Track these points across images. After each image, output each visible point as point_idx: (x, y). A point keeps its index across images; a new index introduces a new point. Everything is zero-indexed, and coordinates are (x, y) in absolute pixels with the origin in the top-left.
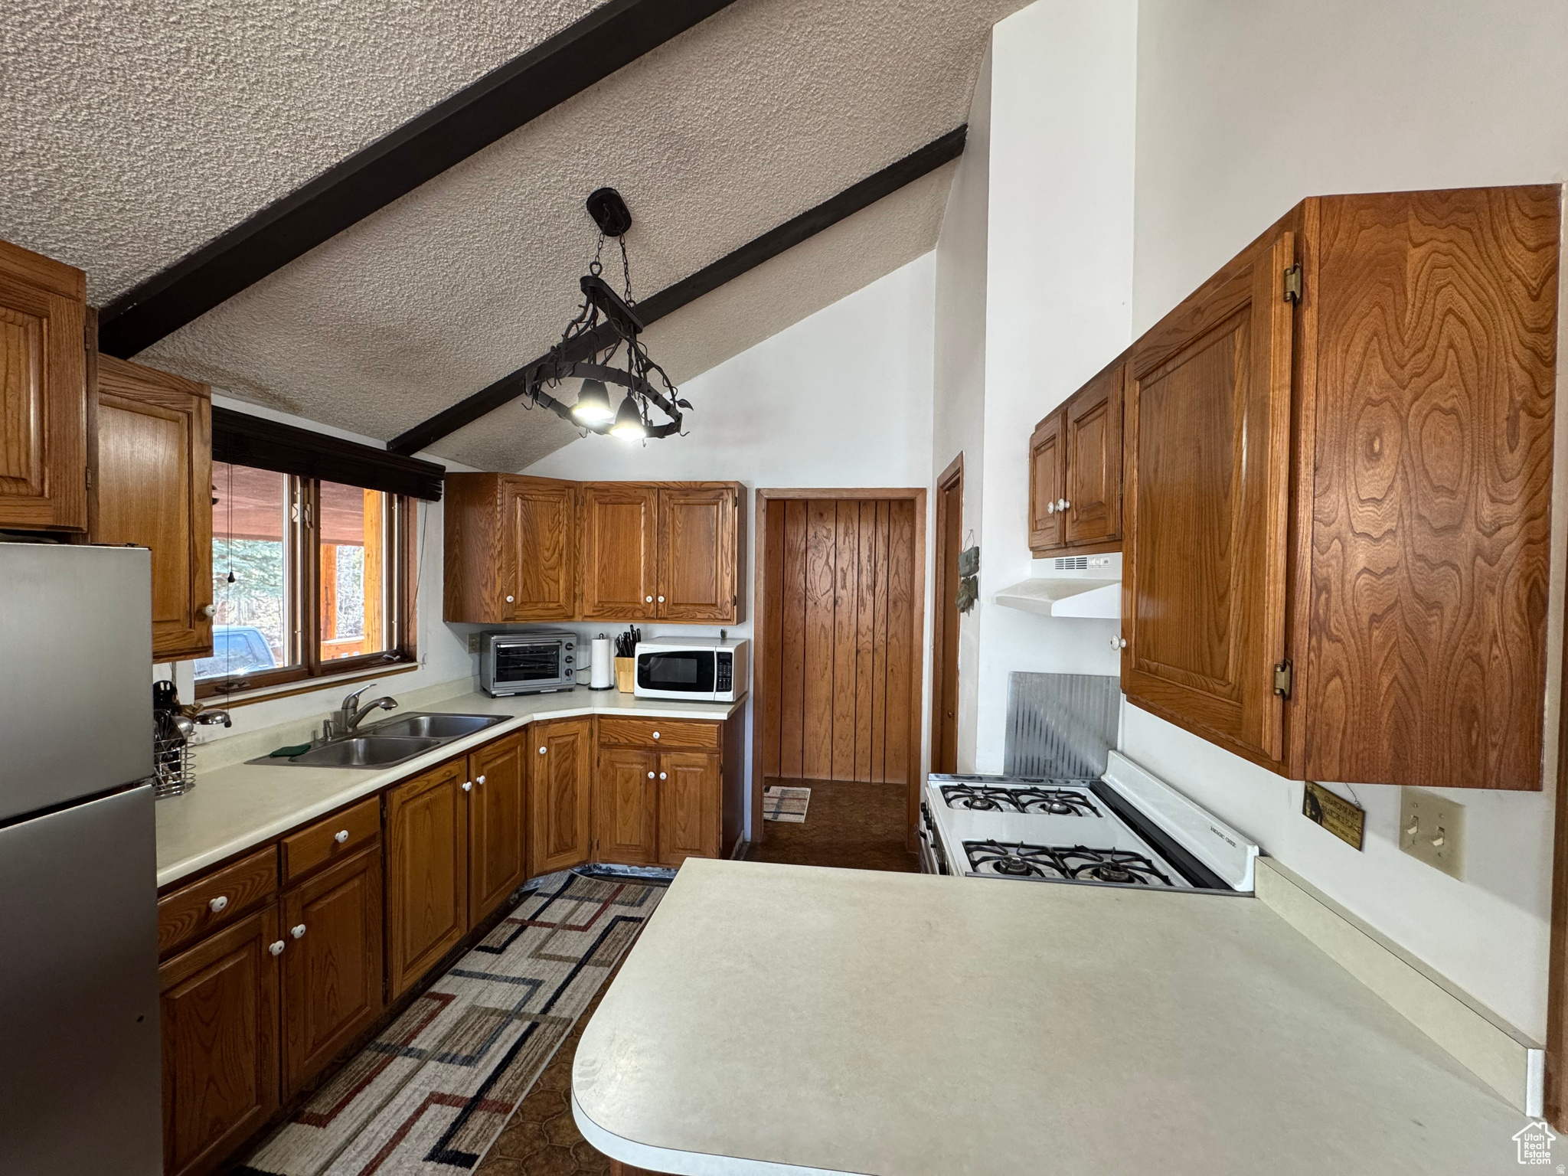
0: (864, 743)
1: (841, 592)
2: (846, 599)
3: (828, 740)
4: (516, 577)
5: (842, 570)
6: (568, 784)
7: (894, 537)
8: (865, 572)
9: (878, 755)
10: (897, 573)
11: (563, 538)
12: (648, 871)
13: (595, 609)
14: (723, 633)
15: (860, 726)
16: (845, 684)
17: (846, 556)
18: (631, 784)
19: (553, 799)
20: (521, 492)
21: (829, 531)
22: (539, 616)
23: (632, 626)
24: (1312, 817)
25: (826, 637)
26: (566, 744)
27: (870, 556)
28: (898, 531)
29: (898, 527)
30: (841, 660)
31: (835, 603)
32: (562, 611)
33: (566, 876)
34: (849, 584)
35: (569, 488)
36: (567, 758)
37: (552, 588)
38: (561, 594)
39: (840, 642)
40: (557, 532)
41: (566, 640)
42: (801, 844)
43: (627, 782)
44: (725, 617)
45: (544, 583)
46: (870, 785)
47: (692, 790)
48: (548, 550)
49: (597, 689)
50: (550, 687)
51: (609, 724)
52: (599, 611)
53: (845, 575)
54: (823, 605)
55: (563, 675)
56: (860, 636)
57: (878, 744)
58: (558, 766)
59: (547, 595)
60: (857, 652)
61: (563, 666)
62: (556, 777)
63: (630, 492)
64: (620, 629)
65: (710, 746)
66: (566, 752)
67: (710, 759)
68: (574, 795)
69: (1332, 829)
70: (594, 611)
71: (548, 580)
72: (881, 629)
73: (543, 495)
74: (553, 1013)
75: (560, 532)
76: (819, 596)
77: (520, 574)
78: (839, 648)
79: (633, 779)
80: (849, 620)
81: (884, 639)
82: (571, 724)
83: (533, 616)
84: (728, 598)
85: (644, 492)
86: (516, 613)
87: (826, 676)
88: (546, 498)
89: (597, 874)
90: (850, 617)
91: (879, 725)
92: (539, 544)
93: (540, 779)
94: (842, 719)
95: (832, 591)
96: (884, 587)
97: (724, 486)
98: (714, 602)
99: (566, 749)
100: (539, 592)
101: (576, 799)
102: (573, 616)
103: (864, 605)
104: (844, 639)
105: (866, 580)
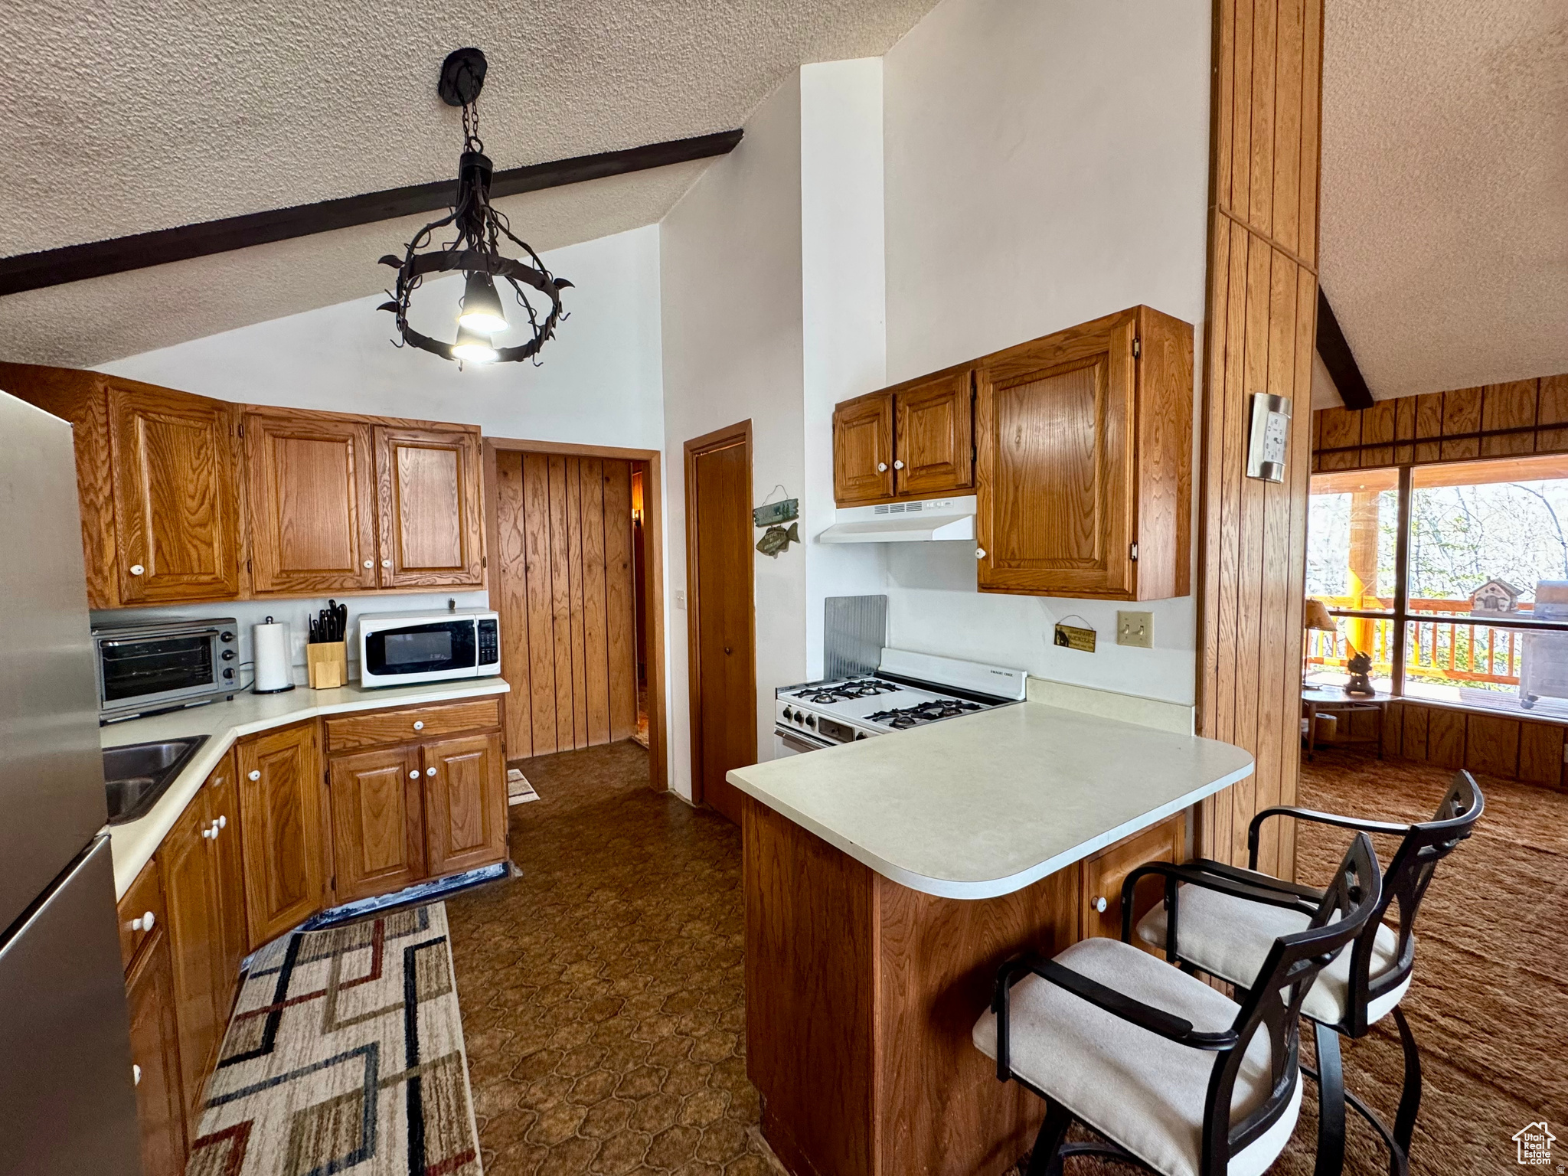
0: (565, 713)
1: (531, 557)
2: (538, 565)
3: (526, 716)
4: (143, 536)
5: (533, 534)
6: (290, 814)
7: (585, 500)
8: (557, 536)
9: (581, 720)
10: (590, 536)
11: (214, 482)
12: (407, 894)
13: (275, 581)
14: (452, 604)
15: (560, 694)
16: (542, 655)
17: (536, 518)
18: (383, 794)
19: (270, 839)
20: (142, 407)
21: (515, 491)
22: (186, 594)
23: (332, 602)
24: (1061, 645)
25: (518, 607)
26: (284, 762)
27: (561, 520)
28: (589, 494)
29: (589, 491)
30: (535, 629)
31: (527, 569)
32: (219, 586)
33: (287, 939)
34: (541, 547)
35: (220, 410)
36: (286, 781)
37: (203, 553)
38: (217, 562)
39: (534, 610)
40: (205, 472)
41: (222, 629)
42: (554, 817)
43: (377, 791)
44: (475, 582)
45: (189, 546)
46: (575, 752)
47: (470, 780)
48: (193, 498)
49: (271, 692)
50: (201, 698)
51: (343, 725)
52: (284, 583)
53: (536, 539)
54: (513, 572)
55: (221, 678)
56: (555, 603)
57: (580, 708)
58: (274, 794)
59: (195, 564)
60: (554, 619)
61: (219, 665)
62: (273, 808)
63: (330, 426)
64: (313, 607)
65: (490, 724)
66: (284, 773)
67: (491, 740)
68: (299, 828)
69: (1077, 647)
70: (273, 584)
71: (196, 542)
72: (577, 594)
73: (180, 417)
74: (425, 1059)
75: (210, 473)
76: (508, 562)
77: (150, 533)
78: (534, 617)
79: (385, 788)
80: (543, 587)
81: (580, 603)
82: (288, 733)
83: (178, 594)
84: (477, 559)
85: (351, 428)
86: (147, 592)
87: (521, 649)
88: (182, 422)
89: (326, 924)
90: (543, 584)
91: (580, 691)
92: (178, 488)
93: (250, 816)
94: (541, 691)
95: (522, 557)
96: (578, 551)
97: (463, 430)
98: (458, 564)
99: (283, 769)
100: (183, 561)
101: (301, 832)
102: (237, 593)
103: (558, 571)
104: (539, 607)
105: (559, 544)
